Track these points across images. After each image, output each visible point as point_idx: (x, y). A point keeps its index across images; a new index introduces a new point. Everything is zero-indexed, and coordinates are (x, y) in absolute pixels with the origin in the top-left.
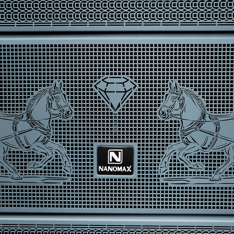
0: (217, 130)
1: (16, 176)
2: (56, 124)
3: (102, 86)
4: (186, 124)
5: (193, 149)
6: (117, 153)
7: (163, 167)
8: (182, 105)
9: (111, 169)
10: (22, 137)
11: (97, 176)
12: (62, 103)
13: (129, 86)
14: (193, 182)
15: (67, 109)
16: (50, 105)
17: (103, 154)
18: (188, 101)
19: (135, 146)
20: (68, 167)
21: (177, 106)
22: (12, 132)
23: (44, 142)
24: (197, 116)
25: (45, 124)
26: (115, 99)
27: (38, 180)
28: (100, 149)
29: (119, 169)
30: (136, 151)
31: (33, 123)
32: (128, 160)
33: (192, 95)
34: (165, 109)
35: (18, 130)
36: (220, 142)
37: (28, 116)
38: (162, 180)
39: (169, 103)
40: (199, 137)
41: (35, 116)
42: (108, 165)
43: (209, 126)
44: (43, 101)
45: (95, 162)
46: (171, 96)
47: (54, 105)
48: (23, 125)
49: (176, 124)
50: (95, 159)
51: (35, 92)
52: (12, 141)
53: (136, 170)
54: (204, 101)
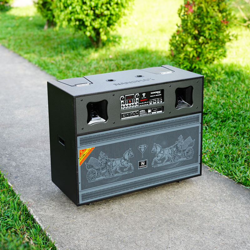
0: (164, 153)
1: (121, 173)
2: (130, 159)
3: (140, 148)
4: (157, 153)
5: (159, 158)
6: (143, 163)
7: (153, 164)
8: (156, 148)
9: (142, 167)
10: (122, 163)
11: (139, 169)
12: (131, 153)
13: (145, 146)
14: (159, 165)
15: (132, 155)
16: (129, 154)
17: (140, 163)
18: (158, 147)
19: (147, 160)
20: (133, 168)
21: (156, 149)
22: (120, 163)
23: (127, 164)
24: (160, 150)
25: (128, 159)
26: (143, 150)
27: (126, 173)
28: (139, 162)
29: (144, 166)
30: (147, 161)
31: (125, 160)
32: (145, 164)
33: (158, 146)
34: (153, 150)
35: (122, 162)
36: (164, 155)
37: (124, 158)
38: (152, 167)
39: (154, 148)
40: (160, 155)
41: (125, 158)
42: (141, 166)
43: (162, 152)
44: (127, 154)
45: (138, 166)
46: (154, 147)
47: (130, 154)
48: (123, 161)
49: (155, 153)
50: (138, 165)
51: (125, 152)
52: (120, 165)
53: (147, 165)
54: (161, 146)
